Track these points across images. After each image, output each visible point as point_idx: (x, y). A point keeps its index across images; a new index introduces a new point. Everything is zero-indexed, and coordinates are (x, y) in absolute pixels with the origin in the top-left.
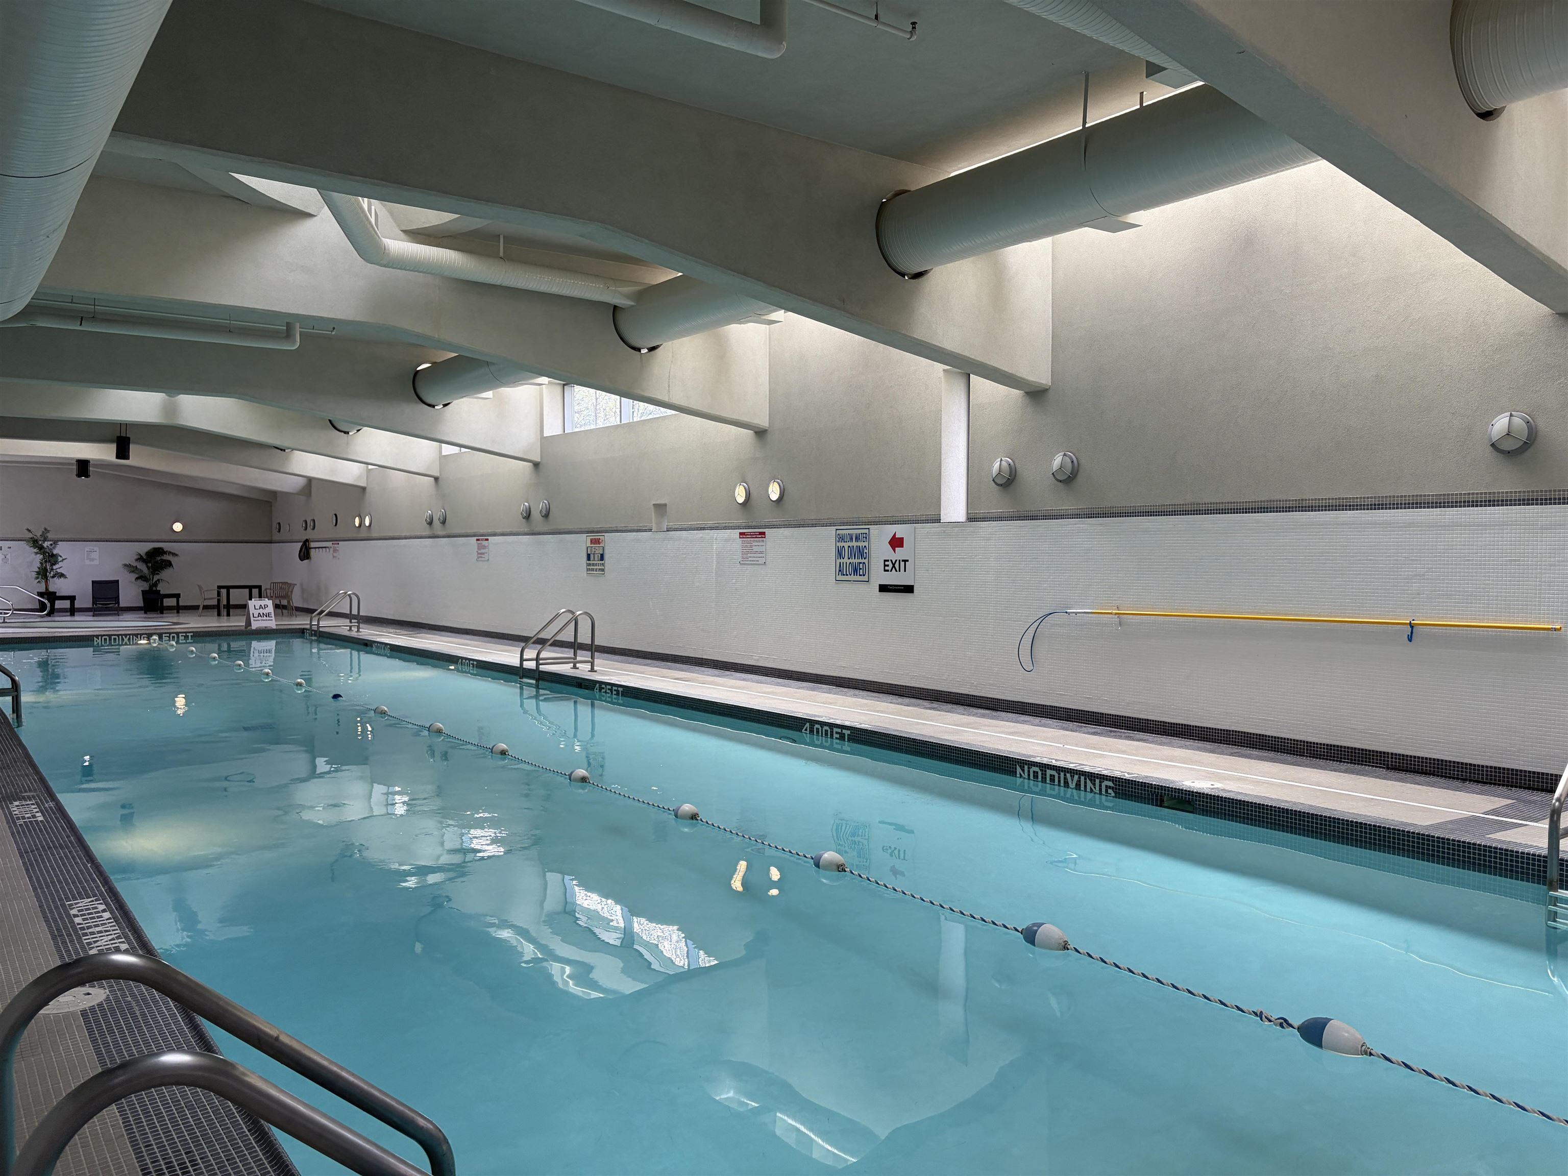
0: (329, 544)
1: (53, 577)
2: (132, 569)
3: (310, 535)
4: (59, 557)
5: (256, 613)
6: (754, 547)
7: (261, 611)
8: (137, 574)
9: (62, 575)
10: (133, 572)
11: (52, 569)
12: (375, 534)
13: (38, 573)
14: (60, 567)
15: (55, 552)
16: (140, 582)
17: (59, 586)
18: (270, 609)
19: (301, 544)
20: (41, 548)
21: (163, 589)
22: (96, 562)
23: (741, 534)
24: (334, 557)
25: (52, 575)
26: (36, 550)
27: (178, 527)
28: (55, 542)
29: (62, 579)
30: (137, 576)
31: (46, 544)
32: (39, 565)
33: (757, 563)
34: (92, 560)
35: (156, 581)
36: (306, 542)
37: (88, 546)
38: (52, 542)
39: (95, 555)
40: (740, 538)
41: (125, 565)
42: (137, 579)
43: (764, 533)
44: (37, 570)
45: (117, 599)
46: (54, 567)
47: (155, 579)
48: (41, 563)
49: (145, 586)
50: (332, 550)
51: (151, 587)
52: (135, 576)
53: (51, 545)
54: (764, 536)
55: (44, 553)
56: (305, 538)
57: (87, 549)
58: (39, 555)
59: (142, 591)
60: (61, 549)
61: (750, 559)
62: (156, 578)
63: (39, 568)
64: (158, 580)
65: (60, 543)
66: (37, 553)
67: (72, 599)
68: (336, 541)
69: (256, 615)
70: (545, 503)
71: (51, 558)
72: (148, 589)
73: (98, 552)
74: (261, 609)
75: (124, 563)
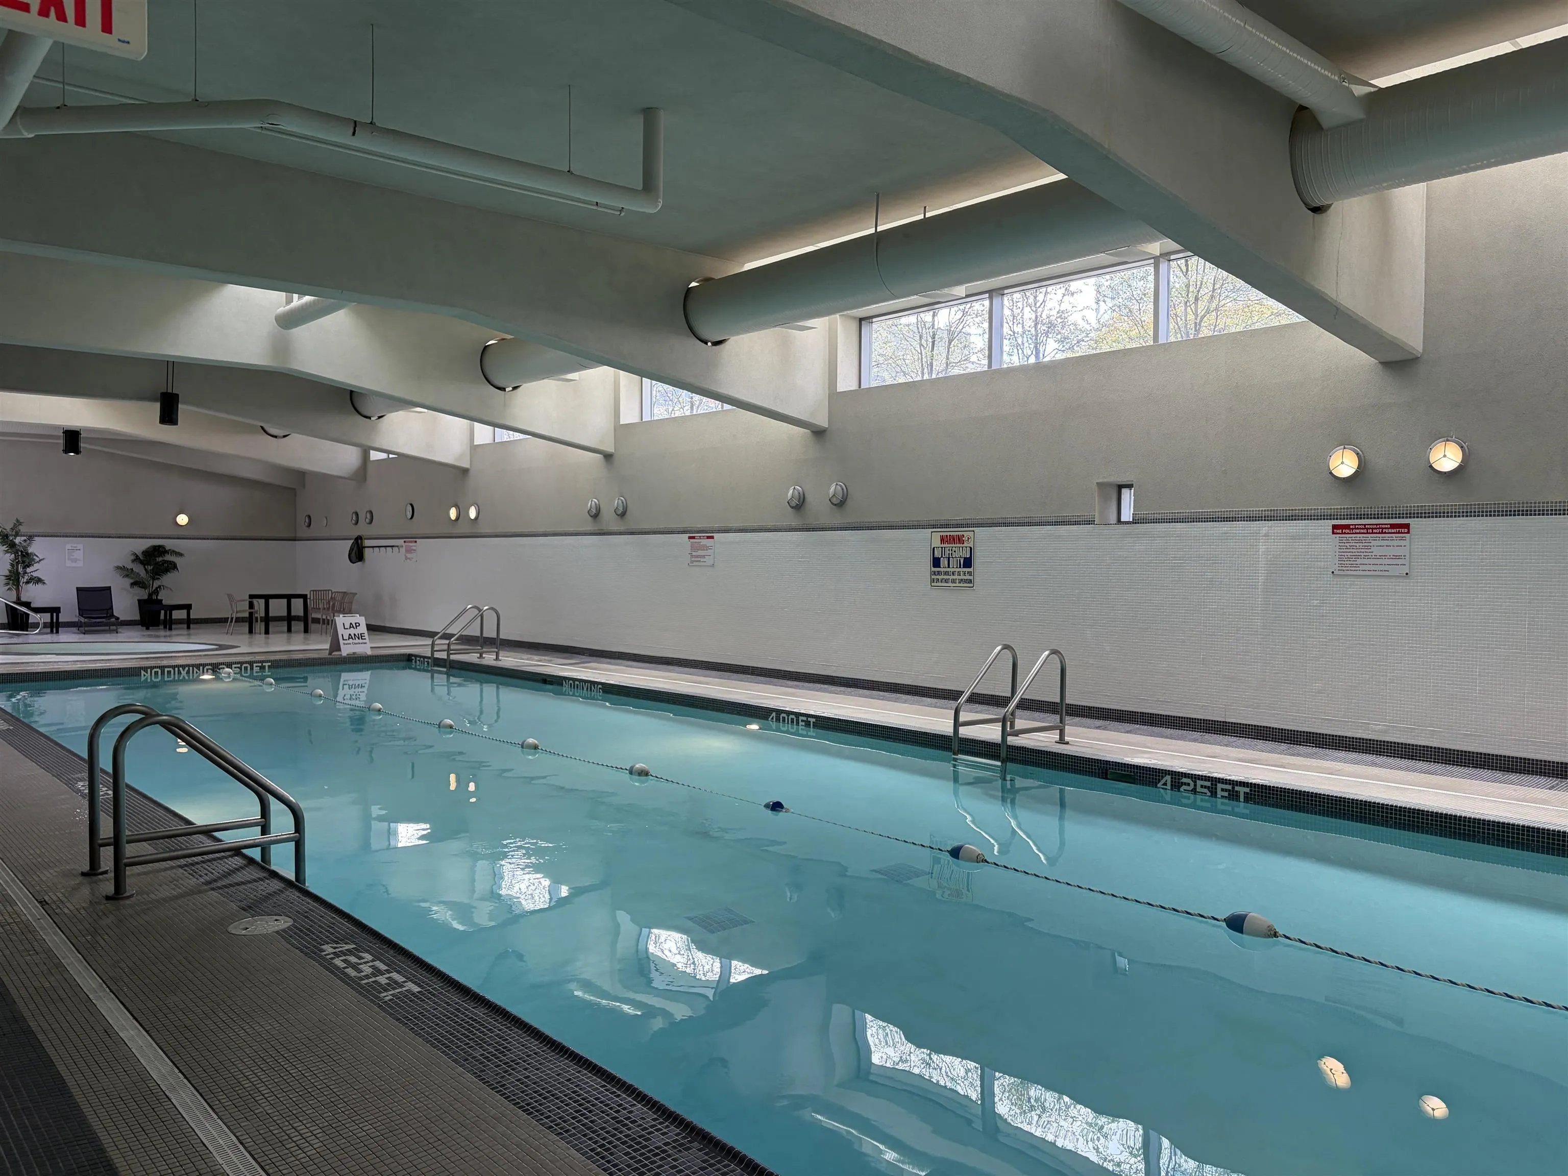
0: (400, 542)
1: (27, 583)
2: (125, 573)
3: (362, 529)
4: (35, 557)
5: (346, 634)
6: (1373, 549)
7: (352, 631)
8: (132, 578)
9: (39, 581)
10: (127, 576)
11: (25, 573)
12: (483, 528)
13: (8, 578)
14: (36, 570)
15: (30, 550)
16: (137, 589)
17: (35, 594)
18: (363, 629)
19: (352, 541)
20: (12, 545)
21: (167, 598)
22: (80, 564)
23: (1335, 527)
24: (407, 558)
25: (25, 580)
26: (5, 548)
27: (182, 519)
28: (31, 537)
29: (40, 585)
30: (132, 581)
31: (18, 540)
32: (9, 567)
33: (1386, 573)
34: (75, 560)
35: (157, 588)
36: (358, 540)
37: (69, 544)
38: (25, 538)
39: (79, 555)
40: (1333, 533)
41: (118, 568)
42: (133, 584)
43: (1407, 526)
44: (7, 573)
45: (110, 611)
46: (28, 570)
47: (155, 586)
48: (12, 565)
49: (144, 594)
50: (403, 550)
51: (150, 595)
52: (129, 581)
53: (25, 541)
54: (1406, 530)
55: (16, 553)
56: (356, 535)
57: (68, 547)
58: (9, 554)
59: (139, 601)
60: (37, 548)
61: (1362, 568)
62: (156, 584)
63: (10, 571)
64: (160, 587)
65: (36, 538)
66: (7, 552)
67: (55, 611)
68: (414, 538)
69: (346, 637)
70: (841, 486)
71: (24, 558)
72: (146, 597)
73: (82, 551)
74: (352, 629)
75: (116, 565)
